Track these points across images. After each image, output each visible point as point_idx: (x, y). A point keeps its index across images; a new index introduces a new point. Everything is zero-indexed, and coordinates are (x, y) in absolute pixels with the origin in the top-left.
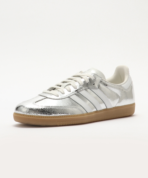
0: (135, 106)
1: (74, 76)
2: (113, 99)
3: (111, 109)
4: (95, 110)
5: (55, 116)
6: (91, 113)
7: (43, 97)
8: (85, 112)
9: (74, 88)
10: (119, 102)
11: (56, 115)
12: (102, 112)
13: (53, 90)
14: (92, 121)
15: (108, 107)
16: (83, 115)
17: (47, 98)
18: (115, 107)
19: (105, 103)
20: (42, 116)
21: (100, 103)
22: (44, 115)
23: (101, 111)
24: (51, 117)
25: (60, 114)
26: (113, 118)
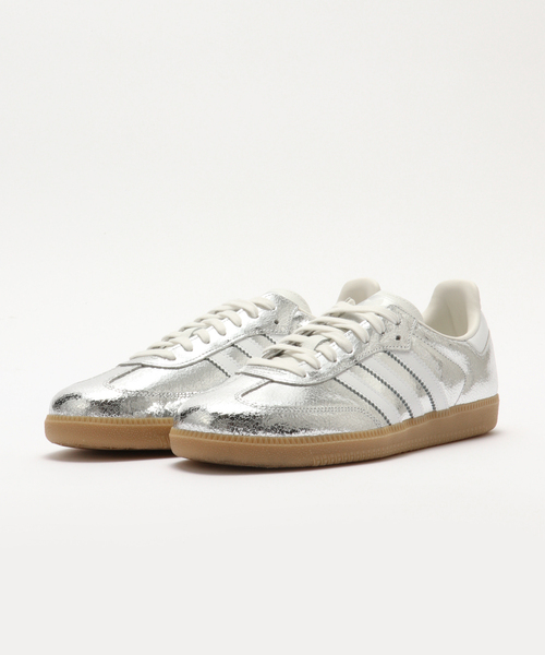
0: (497, 406)
1: (331, 315)
2: (451, 384)
3: (445, 412)
4: (407, 416)
5: (306, 438)
6: (399, 426)
7: (260, 380)
8: (384, 424)
9: (346, 351)
10: (465, 391)
11: (309, 434)
12: (426, 423)
13: (277, 358)
14: (403, 449)
15: (439, 408)
16: (380, 431)
17: (272, 381)
18: (455, 406)
19: (430, 396)
20: (269, 439)
21: (420, 396)
22: (274, 435)
23: (421, 419)
24: (296, 439)
25: (319, 429)
26: (448, 440)
